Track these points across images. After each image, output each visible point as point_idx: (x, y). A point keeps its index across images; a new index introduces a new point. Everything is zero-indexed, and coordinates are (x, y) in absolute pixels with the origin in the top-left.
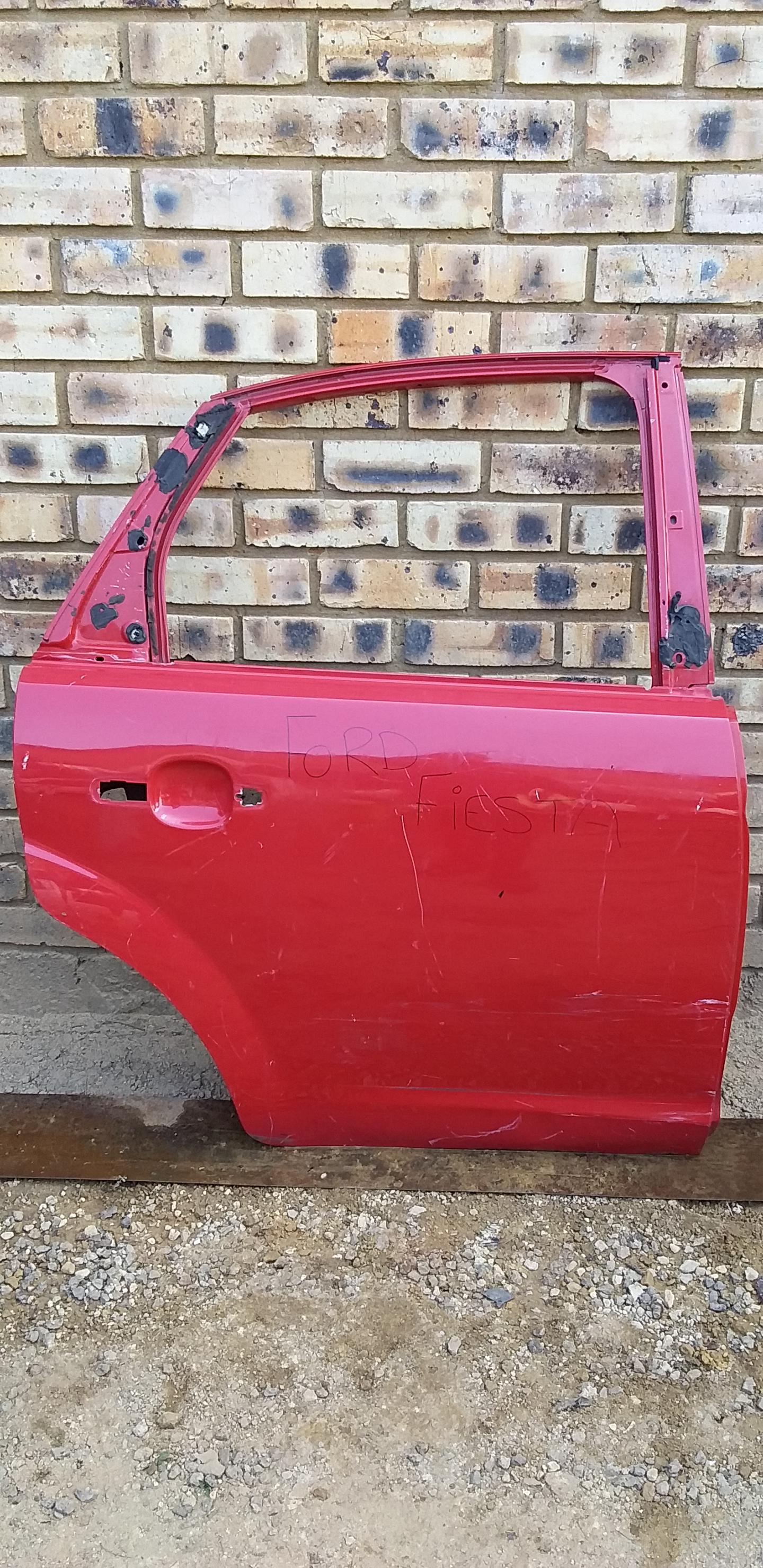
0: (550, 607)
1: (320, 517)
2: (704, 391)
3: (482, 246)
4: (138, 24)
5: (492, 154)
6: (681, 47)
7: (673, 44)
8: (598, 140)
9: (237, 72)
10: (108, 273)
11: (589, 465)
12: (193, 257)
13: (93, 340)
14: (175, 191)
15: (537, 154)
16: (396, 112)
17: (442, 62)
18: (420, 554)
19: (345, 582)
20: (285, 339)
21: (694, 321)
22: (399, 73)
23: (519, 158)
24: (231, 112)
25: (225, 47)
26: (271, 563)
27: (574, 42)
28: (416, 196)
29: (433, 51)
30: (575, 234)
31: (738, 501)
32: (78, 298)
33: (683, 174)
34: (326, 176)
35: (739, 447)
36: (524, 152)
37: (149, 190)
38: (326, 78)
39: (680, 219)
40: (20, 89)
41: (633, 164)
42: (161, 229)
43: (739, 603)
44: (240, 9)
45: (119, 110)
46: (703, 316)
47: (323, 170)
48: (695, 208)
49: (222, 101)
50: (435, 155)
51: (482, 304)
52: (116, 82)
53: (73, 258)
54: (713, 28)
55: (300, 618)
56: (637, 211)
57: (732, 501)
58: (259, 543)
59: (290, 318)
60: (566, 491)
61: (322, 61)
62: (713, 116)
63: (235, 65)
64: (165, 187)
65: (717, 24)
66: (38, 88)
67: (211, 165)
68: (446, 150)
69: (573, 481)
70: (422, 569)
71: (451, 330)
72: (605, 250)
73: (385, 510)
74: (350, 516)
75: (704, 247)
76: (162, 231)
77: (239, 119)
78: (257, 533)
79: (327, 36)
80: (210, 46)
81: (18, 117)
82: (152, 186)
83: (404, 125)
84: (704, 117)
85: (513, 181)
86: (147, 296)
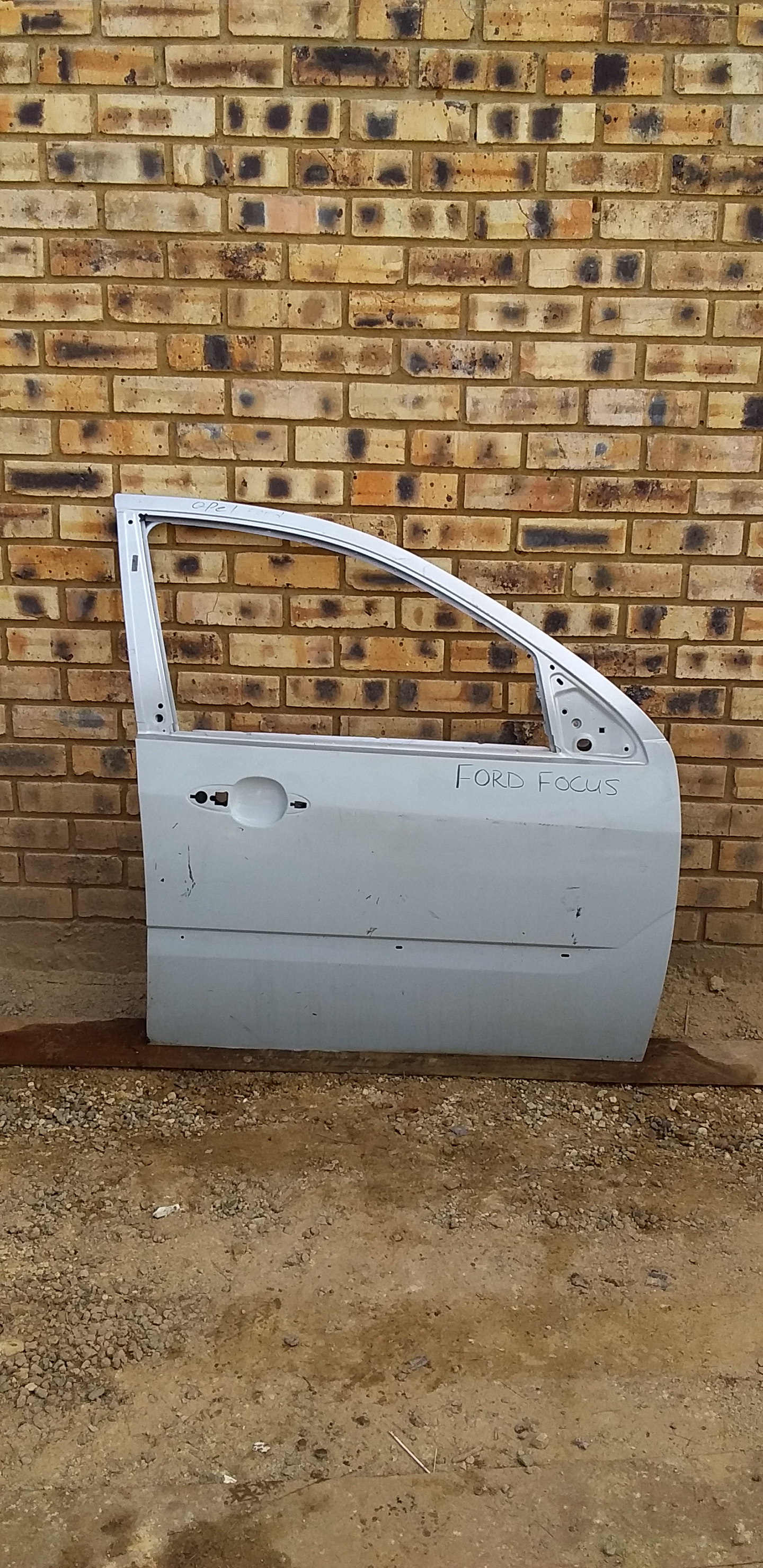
0: (499, 671)
1: (342, 607)
2: (598, 527)
3: (452, 432)
4: (234, 290)
5: (459, 374)
6: (580, 311)
7: (574, 308)
8: (528, 366)
9: (296, 320)
10: (207, 444)
11: (524, 575)
12: (264, 436)
13: (194, 488)
14: (254, 393)
15: (489, 375)
16: (398, 347)
17: (428, 317)
18: (411, 634)
19: (358, 652)
20: (322, 489)
21: (593, 481)
22: (400, 323)
23: (476, 377)
24: (291, 344)
25: (289, 305)
26: (308, 639)
27: (512, 306)
28: (410, 400)
29: (423, 310)
30: (513, 425)
31: (624, 601)
32: (185, 461)
33: (583, 389)
34: (351, 386)
35: (624, 564)
36: (479, 374)
37: (236, 392)
38: (353, 325)
39: (581, 416)
40: (155, 327)
41: (550, 382)
42: (243, 417)
43: (627, 671)
44: (299, 282)
45: (219, 342)
46: (597, 478)
47: (350, 382)
48: (591, 409)
49: (286, 338)
50: (422, 374)
51: (452, 469)
52: (218, 324)
53: (184, 435)
54: (600, 298)
55: (326, 678)
56: (553, 411)
57: (621, 600)
58: (299, 625)
59: (326, 475)
60: (509, 592)
61: (351, 315)
62: (601, 353)
63: (295, 316)
64: (246, 391)
65: (603, 296)
66: (169, 328)
67: (277, 378)
68: (430, 371)
69: (513, 585)
70: (411, 644)
71: (432, 485)
72: (531, 435)
73: (386, 604)
74: (362, 606)
75: (597, 434)
76: (243, 419)
77: (298, 350)
78: (299, 618)
79: (354, 301)
80: (280, 305)
81: (154, 345)
82: (238, 391)
83: (403, 355)
84: (595, 353)
85: (472, 391)
86: (232, 460)
